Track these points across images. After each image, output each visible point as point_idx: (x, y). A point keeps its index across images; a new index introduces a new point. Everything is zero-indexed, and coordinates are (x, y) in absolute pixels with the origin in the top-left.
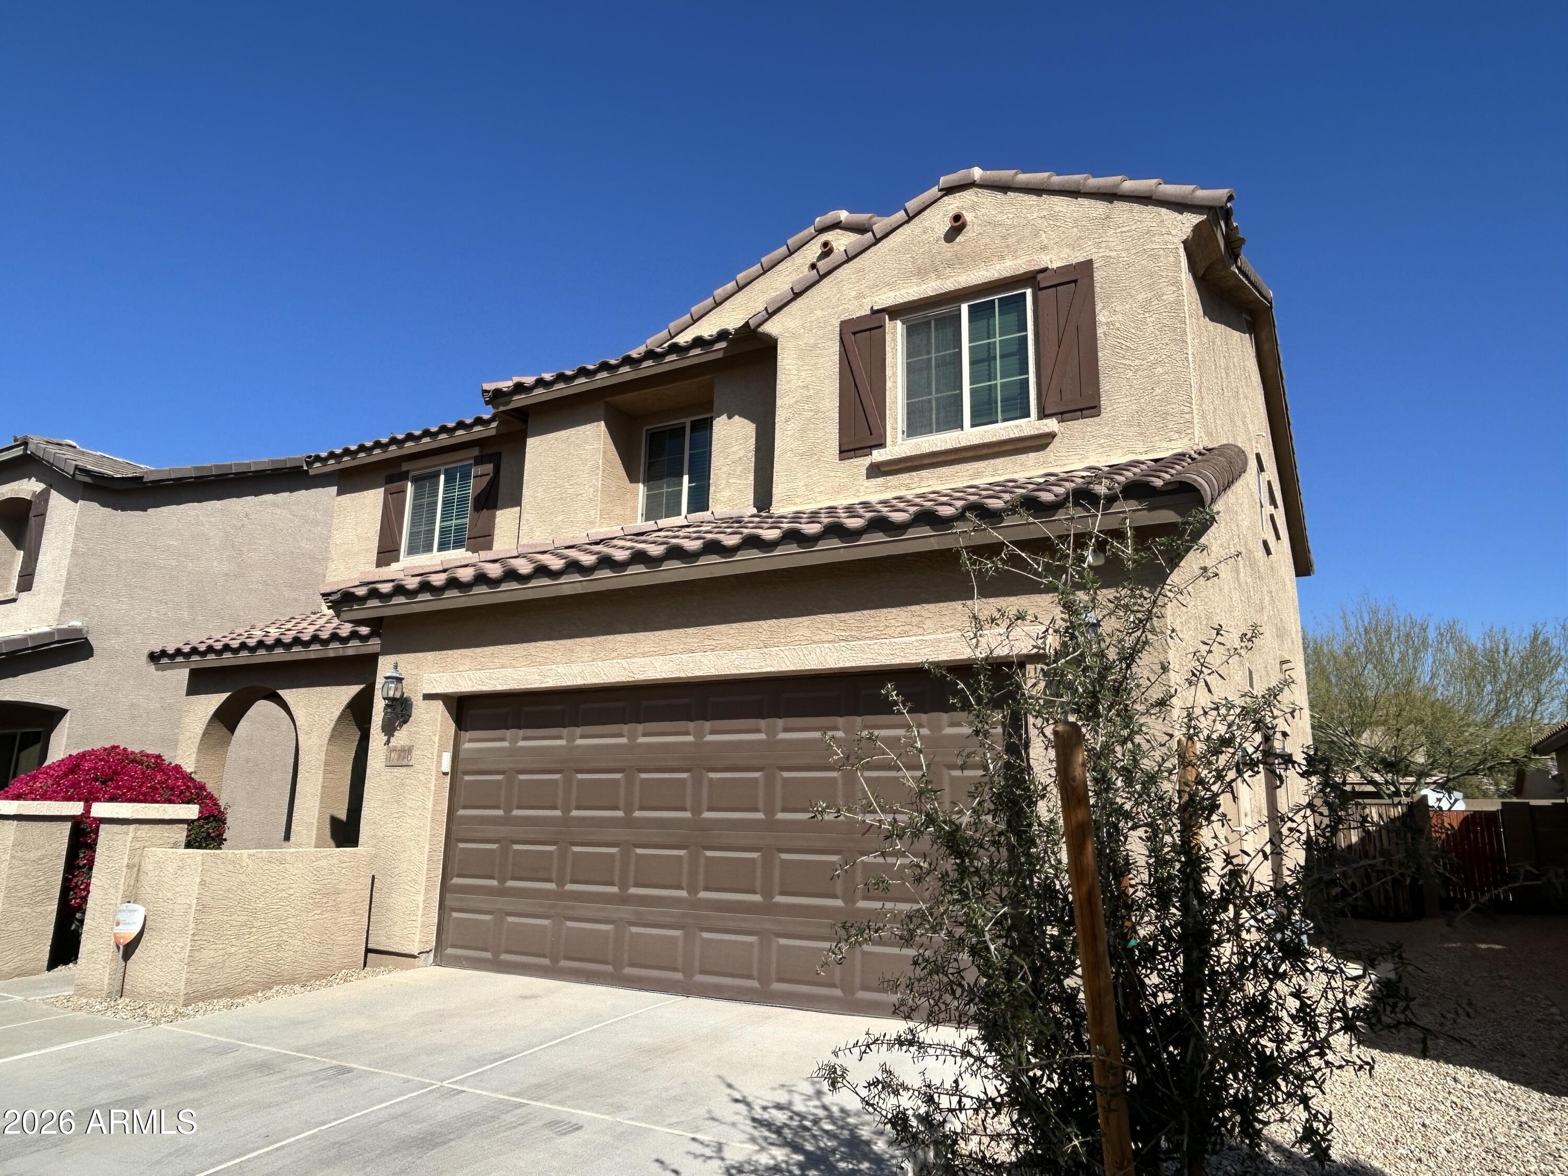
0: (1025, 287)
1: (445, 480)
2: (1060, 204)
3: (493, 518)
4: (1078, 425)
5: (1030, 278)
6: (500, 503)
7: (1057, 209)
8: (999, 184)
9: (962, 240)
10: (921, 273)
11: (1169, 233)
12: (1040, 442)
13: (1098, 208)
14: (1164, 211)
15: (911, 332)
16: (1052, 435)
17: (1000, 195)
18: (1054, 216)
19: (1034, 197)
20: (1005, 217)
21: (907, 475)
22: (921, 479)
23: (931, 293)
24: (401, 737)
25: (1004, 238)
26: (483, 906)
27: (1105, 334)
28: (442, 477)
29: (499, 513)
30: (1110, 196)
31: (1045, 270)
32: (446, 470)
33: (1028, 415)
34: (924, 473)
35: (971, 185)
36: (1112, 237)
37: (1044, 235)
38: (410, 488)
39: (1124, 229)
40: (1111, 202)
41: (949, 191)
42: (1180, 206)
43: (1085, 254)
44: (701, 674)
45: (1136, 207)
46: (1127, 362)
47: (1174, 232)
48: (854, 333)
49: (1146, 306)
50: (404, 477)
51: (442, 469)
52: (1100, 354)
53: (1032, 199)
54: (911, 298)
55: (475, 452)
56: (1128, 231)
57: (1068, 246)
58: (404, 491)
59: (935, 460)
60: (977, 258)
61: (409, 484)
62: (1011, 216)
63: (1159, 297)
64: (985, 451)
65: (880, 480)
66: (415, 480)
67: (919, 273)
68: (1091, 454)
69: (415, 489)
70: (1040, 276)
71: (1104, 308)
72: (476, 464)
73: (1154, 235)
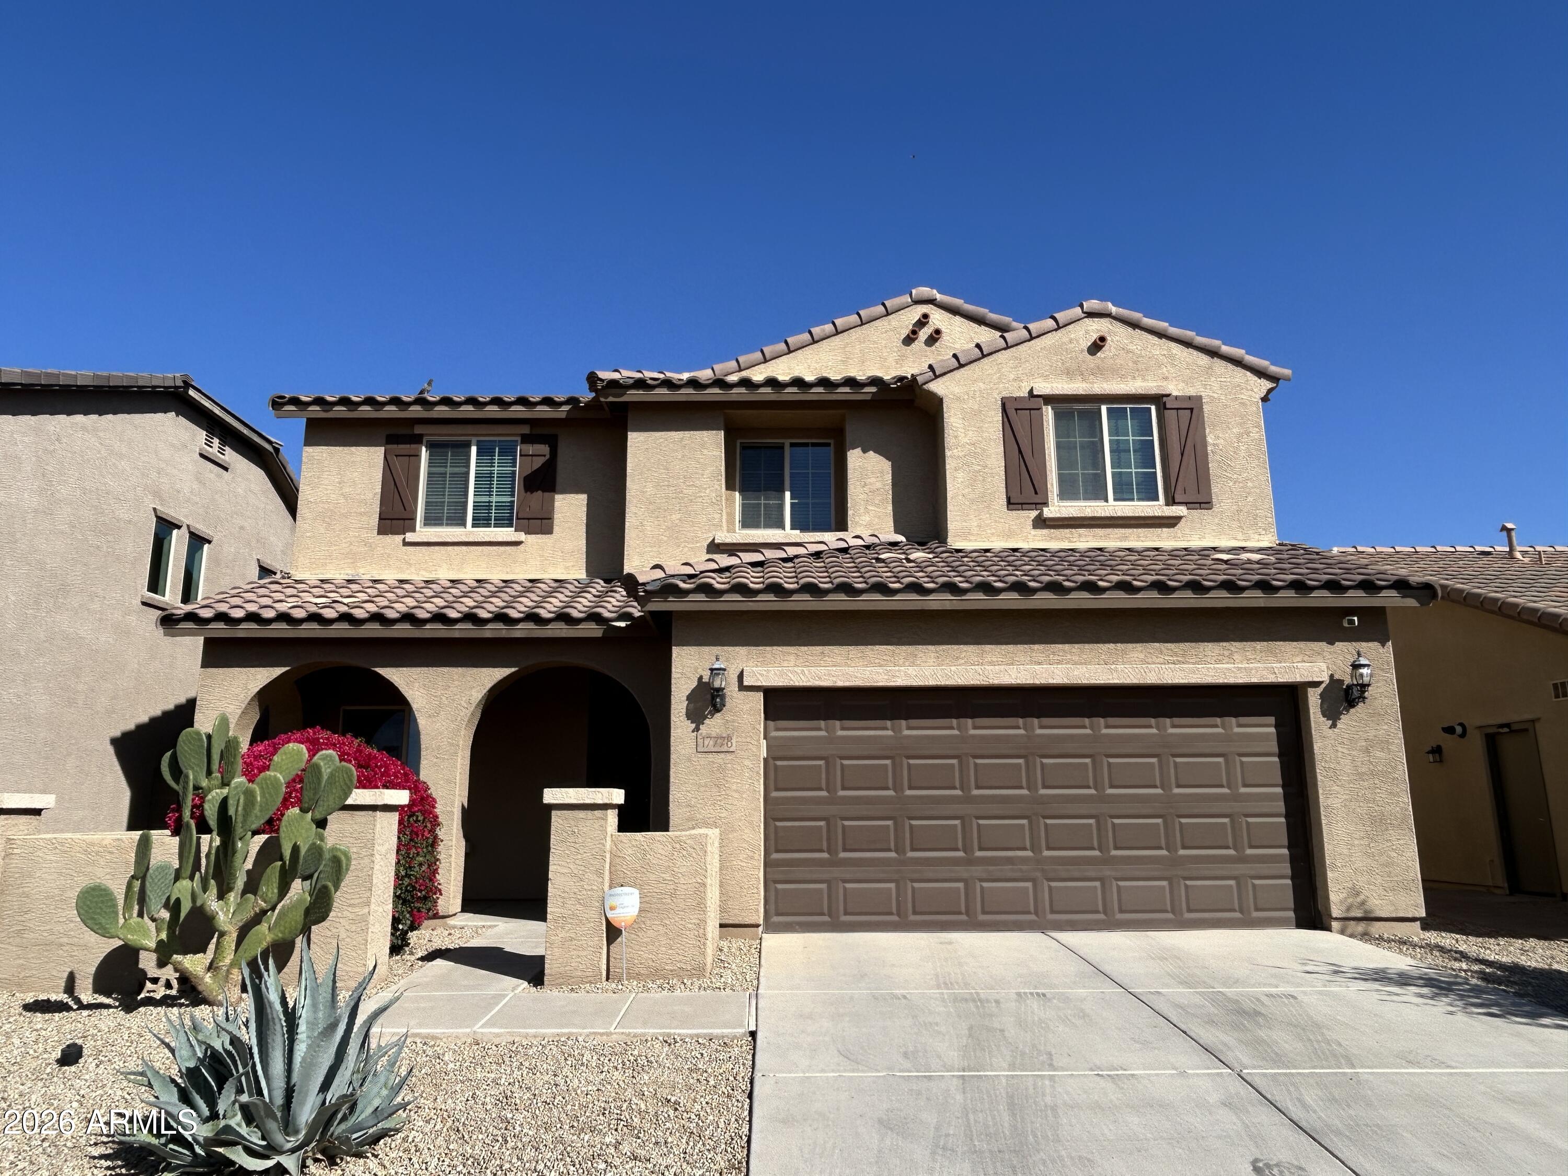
0: (1151, 403)
1: (478, 452)
2: (1176, 348)
3: (552, 501)
4: (1196, 513)
5: (1159, 400)
6: (558, 487)
7: (1174, 352)
8: (1130, 321)
9: (1102, 356)
10: (1069, 373)
11: (1252, 390)
12: (1171, 522)
13: (1204, 359)
14: (1248, 373)
15: (1058, 416)
16: (1178, 519)
17: (1130, 330)
18: (1171, 357)
19: (1156, 339)
20: (1135, 347)
21: (1067, 531)
22: (1080, 536)
23: (1081, 392)
24: (713, 725)
25: (1135, 363)
26: (815, 876)
27: (1212, 452)
28: (474, 449)
29: (558, 497)
30: (1213, 353)
31: (1168, 395)
32: (478, 442)
33: (1156, 498)
34: (1081, 531)
35: (1108, 315)
36: (1214, 382)
37: (1165, 369)
38: (424, 453)
39: (1222, 380)
40: (1213, 358)
41: (1091, 315)
42: (1260, 373)
43: (1196, 391)
44: (1055, 682)
45: (1230, 366)
46: (1228, 475)
47: (1255, 390)
48: (1016, 410)
49: (1239, 437)
50: (418, 440)
51: (474, 440)
52: (1210, 465)
53: (1154, 339)
54: (1066, 392)
55: (526, 430)
56: (1225, 382)
57: (1183, 381)
58: (418, 456)
59: (1092, 523)
60: (1115, 372)
61: (424, 449)
62: (1139, 348)
63: (1248, 434)
64: (1132, 522)
65: (1045, 531)
66: (431, 446)
67: (1068, 373)
68: (1206, 536)
69: (430, 455)
70: (1165, 399)
71: (1210, 432)
72: (523, 442)
73: (1242, 389)
